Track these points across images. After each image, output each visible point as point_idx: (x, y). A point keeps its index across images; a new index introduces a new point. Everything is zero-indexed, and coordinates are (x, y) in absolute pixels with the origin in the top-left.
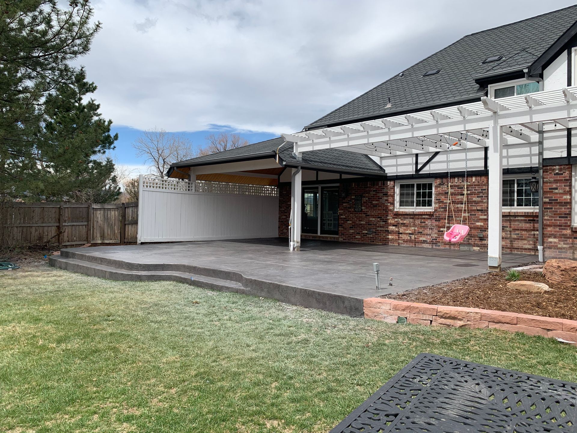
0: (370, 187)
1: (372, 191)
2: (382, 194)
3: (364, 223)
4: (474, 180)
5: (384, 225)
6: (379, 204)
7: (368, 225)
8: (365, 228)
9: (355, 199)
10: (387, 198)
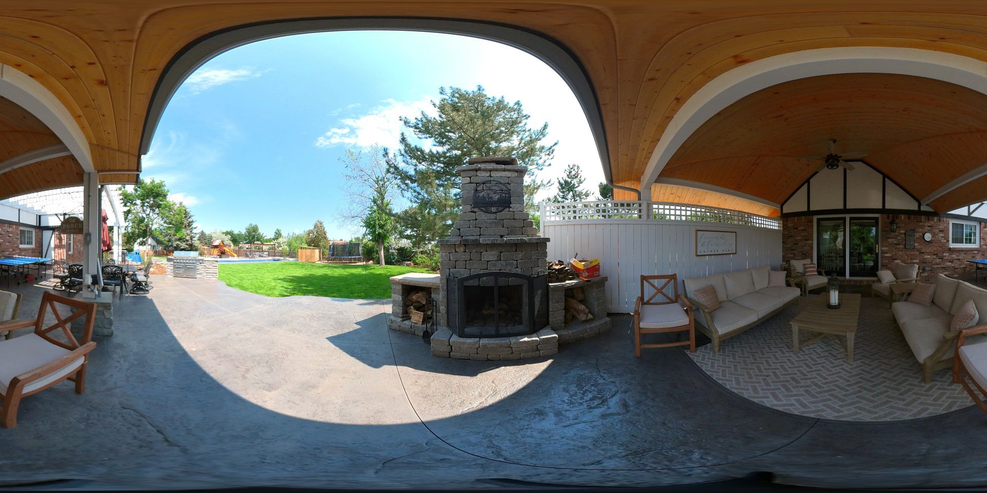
0: (924, 222)
1: (926, 226)
5: (940, 262)
6: (935, 240)
9: (905, 234)
10: (943, 235)
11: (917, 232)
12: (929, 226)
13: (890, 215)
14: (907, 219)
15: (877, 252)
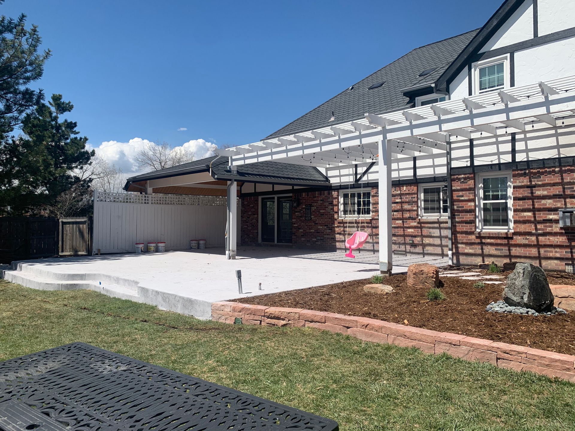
0: (318, 197)
1: (319, 200)
2: (328, 203)
3: (313, 231)
4: (405, 189)
6: (325, 213)
7: (317, 233)
8: (314, 236)
9: (305, 208)
10: (332, 207)
11: (313, 206)
14: (307, 196)
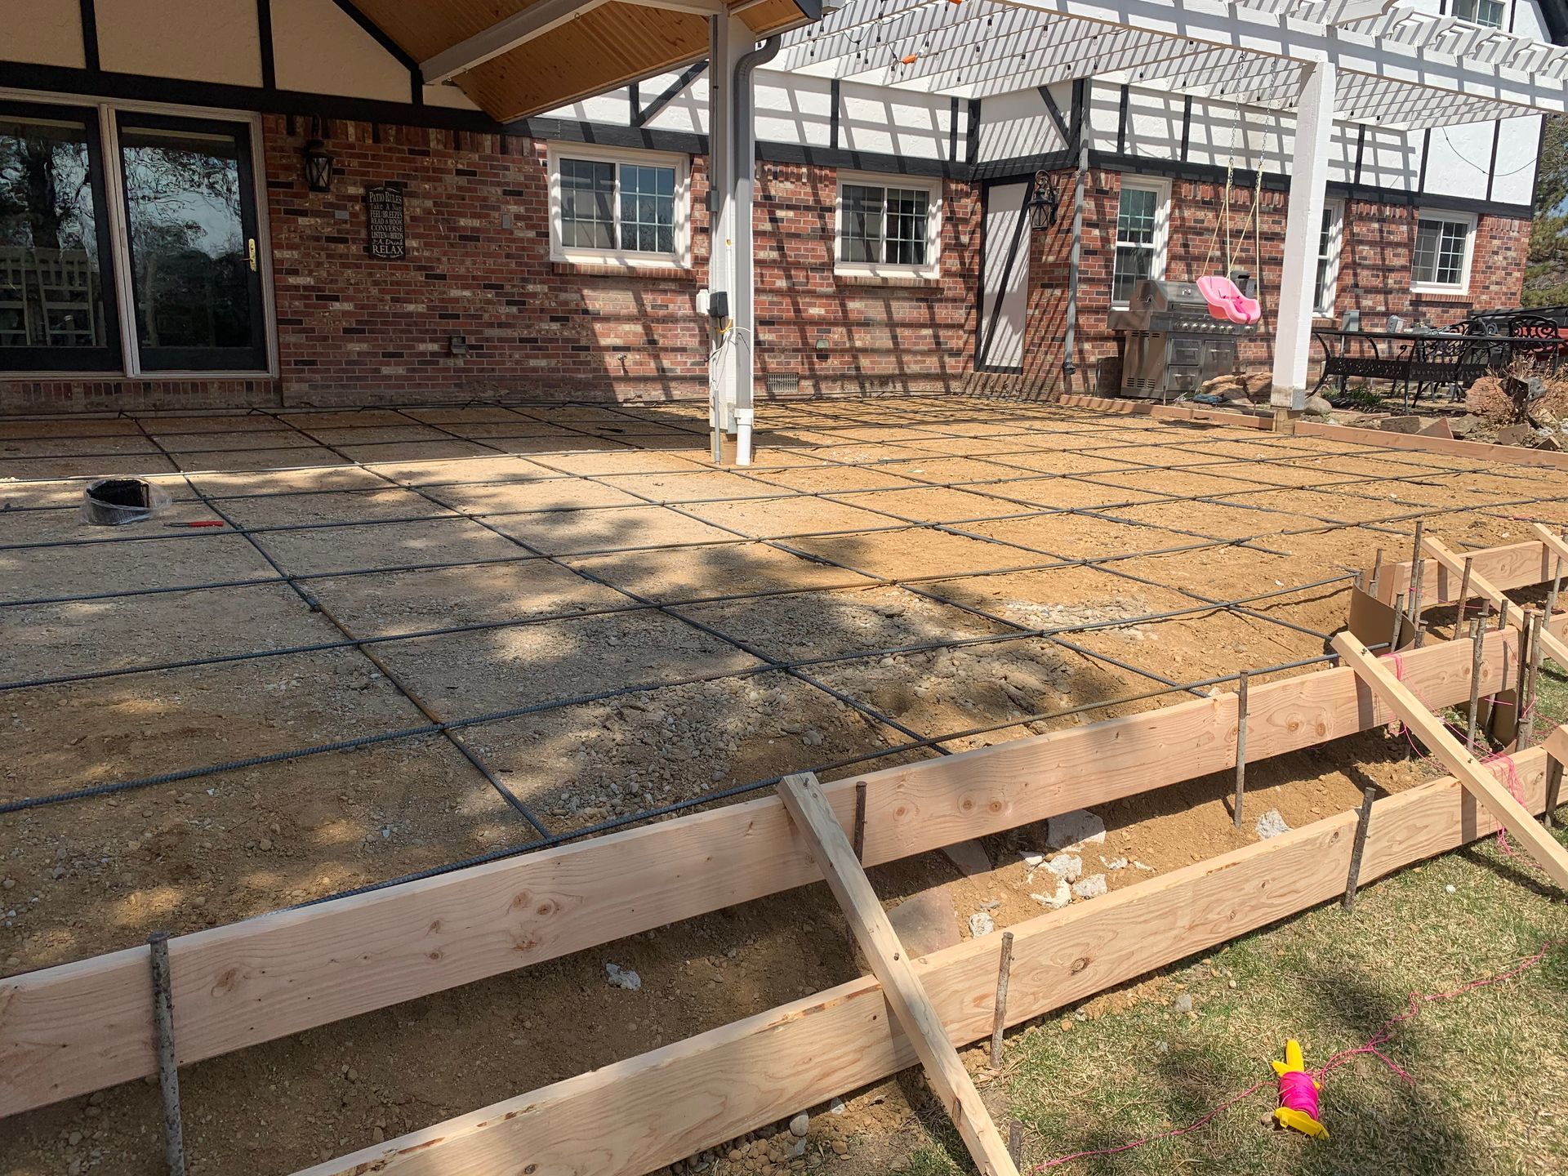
0: (438, 154)
1: (448, 172)
2: (499, 190)
3: (421, 308)
4: (804, 178)
5: (514, 317)
6: (487, 231)
7: (442, 316)
8: (427, 331)
9: (365, 199)
10: (522, 210)
11: (412, 195)
12: (459, 172)
13: (299, 120)
14: (370, 142)
15: (253, 267)
